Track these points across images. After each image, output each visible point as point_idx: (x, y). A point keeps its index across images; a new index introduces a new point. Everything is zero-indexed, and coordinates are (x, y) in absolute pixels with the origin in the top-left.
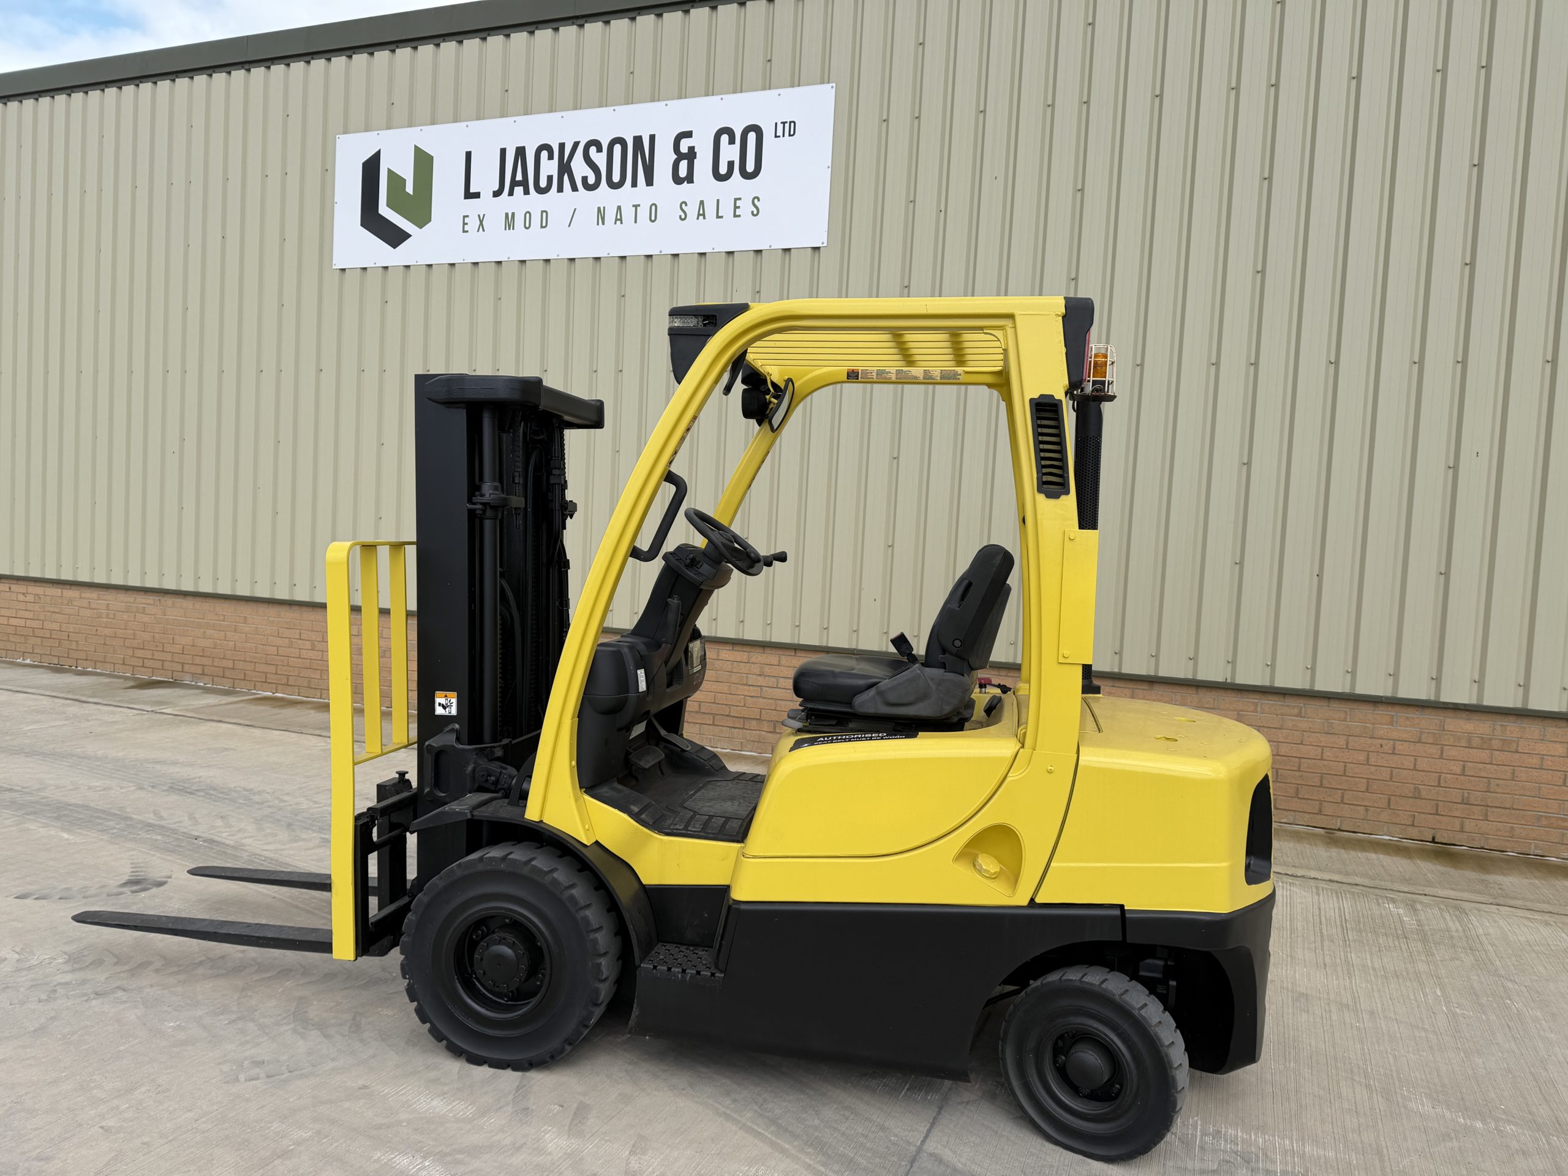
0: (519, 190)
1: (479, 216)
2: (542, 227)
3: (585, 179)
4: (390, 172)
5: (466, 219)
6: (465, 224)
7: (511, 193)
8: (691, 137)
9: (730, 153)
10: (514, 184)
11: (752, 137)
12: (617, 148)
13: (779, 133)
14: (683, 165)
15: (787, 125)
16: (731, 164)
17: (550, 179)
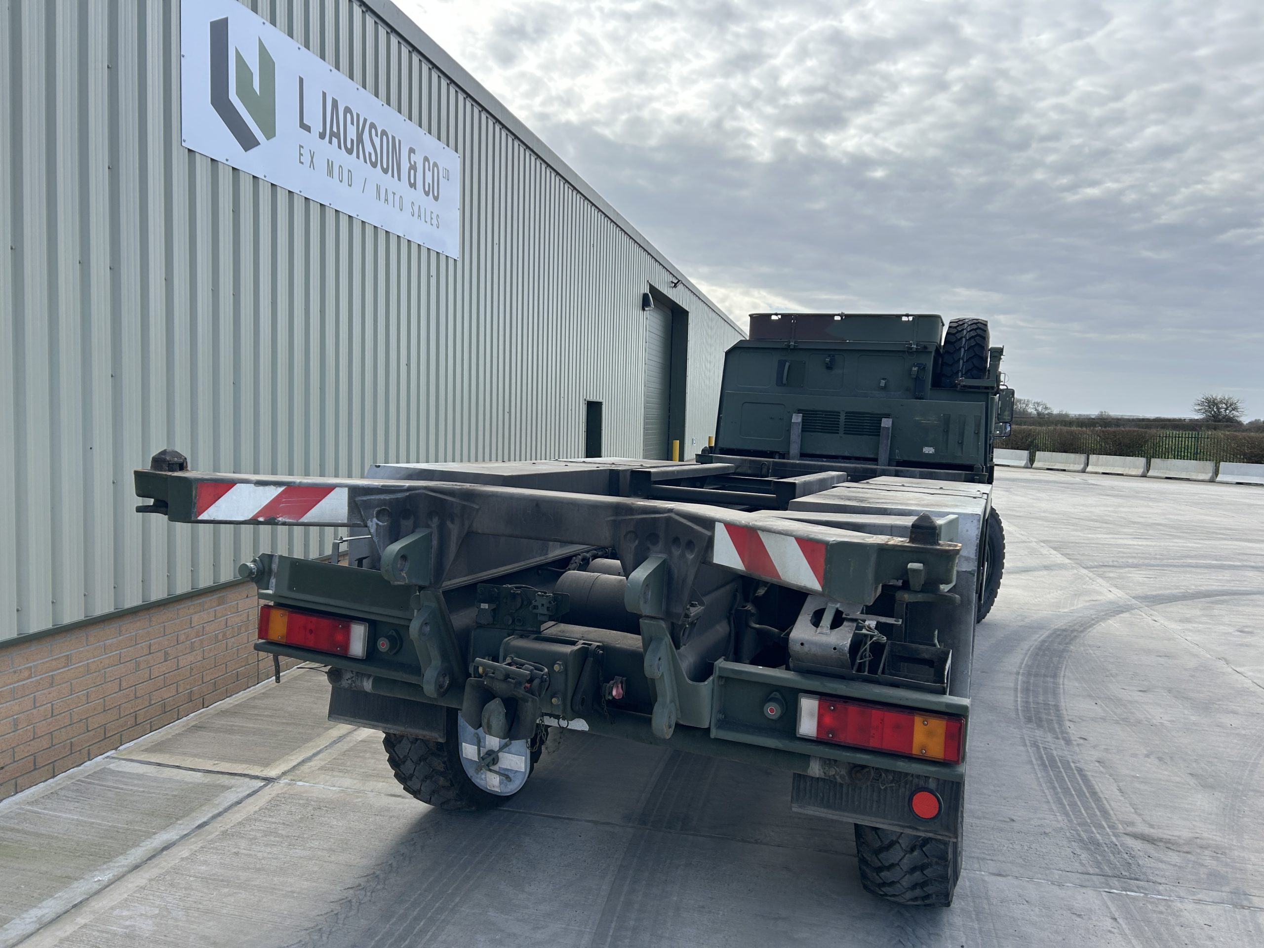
0: (335, 141)
1: (310, 151)
2: (349, 185)
3: (370, 154)
5: (301, 149)
6: (301, 154)
7: (330, 142)
8: (415, 154)
10: (332, 134)
12: (385, 139)
13: (444, 175)
14: (412, 172)
15: (446, 172)
16: (429, 185)
17: (352, 141)
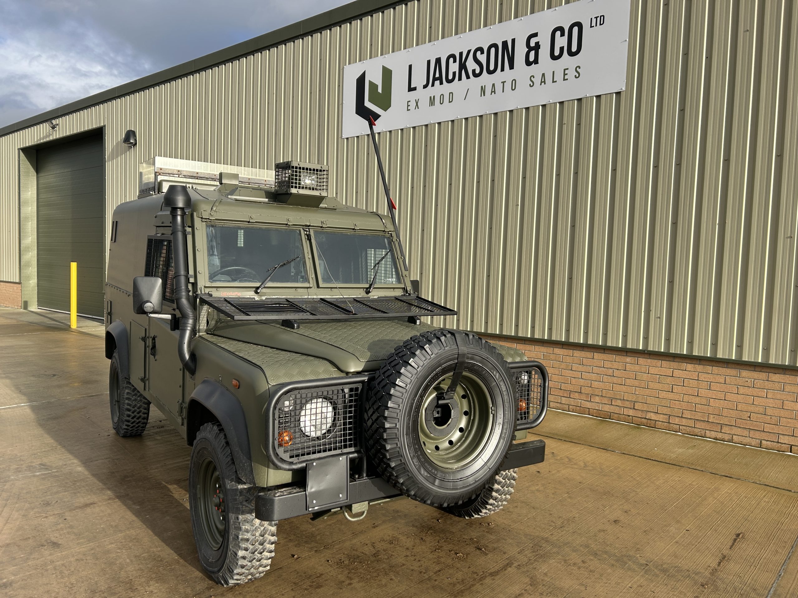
0: (437, 83)
1: (416, 100)
2: (450, 102)
3: (474, 71)
4: (371, 83)
5: (409, 103)
6: (408, 106)
7: (433, 85)
8: (537, 36)
9: (561, 41)
10: (435, 79)
11: (576, 30)
12: (493, 50)
13: (594, 24)
14: (532, 54)
15: (599, 19)
16: (562, 49)
17: (454, 73)
